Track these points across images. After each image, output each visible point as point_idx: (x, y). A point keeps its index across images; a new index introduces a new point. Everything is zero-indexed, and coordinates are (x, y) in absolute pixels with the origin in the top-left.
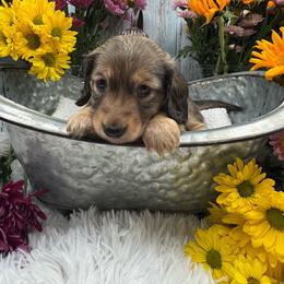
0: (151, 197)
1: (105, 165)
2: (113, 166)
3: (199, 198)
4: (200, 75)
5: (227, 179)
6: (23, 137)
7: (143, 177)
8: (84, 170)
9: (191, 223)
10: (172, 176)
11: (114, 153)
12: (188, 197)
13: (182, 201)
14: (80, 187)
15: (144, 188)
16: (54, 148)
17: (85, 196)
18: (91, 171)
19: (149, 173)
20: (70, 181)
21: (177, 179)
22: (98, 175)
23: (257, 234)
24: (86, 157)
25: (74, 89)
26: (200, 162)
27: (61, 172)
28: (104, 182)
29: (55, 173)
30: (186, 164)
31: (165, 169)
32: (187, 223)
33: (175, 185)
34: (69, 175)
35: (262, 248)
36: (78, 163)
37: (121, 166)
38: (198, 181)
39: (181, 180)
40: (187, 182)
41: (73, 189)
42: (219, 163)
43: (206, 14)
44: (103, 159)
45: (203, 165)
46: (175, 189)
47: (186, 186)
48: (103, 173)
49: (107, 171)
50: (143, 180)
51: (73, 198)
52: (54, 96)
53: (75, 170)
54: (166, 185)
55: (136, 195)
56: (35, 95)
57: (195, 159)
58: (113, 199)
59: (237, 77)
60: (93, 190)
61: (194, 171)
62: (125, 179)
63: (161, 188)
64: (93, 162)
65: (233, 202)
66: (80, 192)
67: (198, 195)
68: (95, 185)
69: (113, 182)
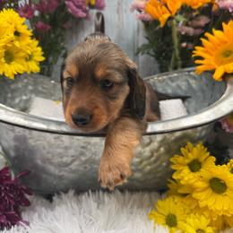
1: (82, 154)
2: (88, 155)
3: (160, 177)
4: (157, 70)
5: (181, 159)
8: (65, 159)
9: (153, 198)
10: (137, 160)
11: (89, 143)
12: (151, 177)
13: (146, 180)
14: (61, 174)
16: (39, 142)
17: (65, 181)
18: (69, 159)
20: (52, 169)
21: (141, 162)
22: (76, 163)
23: (202, 198)
24: (66, 148)
25: (43, 88)
26: (159, 147)
27: (44, 162)
28: (81, 169)
29: (39, 162)
30: (148, 149)
33: (140, 167)
34: (52, 164)
35: (206, 208)
36: (60, 154)
37: (95, 154)
38: (158, 163)
39: (145, 163)
40: (149, 164)
41: (55, 176)
42: (174, 147)
43: (160, 19)
44: (80, 149)
45: (162, 149)
46: (140, 170)
47: (149, 167)
48: (80, 160)
49: (83, 158)
51: (55, 183)
52: (26, 95)
53: (56, 160)
56: (9, 95)
57: (155, 145)
59: (189, 72)
60: (72, 176)
61: (155, 154)
64: (72, 152)
65: (185, 176)
66: (61, 178)
67: (159, 175)
68: (74, 172)
69: (89, 167)
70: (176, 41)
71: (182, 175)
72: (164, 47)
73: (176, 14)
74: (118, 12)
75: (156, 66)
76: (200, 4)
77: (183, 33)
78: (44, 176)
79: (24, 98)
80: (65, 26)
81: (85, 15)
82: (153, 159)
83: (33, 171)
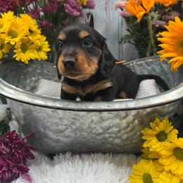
0: (103, 143)
1: (73, 123)
2: (78, 124)
3: (135, 143)
5: (150, 131)
6: (21, 108)
7: (97, 130)
8: (60, 127)
10: (116, 129)
11: (78, 116)
12: (128, 143)
13: (124, 145)
14: (58, 138)
15: (99, 137)
16: (40, 114)
17: (60, 144)
18: (64, 127)
19: (102, 128)
20: (51, 134)
21: (119, 131)
22: (69, 130)
24: (61, 119)
25: (48, 71)
26: (134, 120)
27: (45, 128)
28: (73, 135)
29: (42, 130)
30: (124, 121)
31: (111, 125)
32: (128, 160)
33: (119, 135)
34: (51, 130)
36: (56, 123)
37: (83, 123)
38: (133, 132)
39: (122, 132)
40: (127, 133)
41: (54, 140)
42: (146, 120)
44: (72, 120)
45: (136, 122)
46: (119, 138)
47: (126, 136)
48: (72, 128)
49: (74, 127)
50: (97, 132)
51: (53, 145)
52: (35, 77)
53: (54, 128)
54: (113, 135)
55: (94, 142)
56: (22, 77)
57: (130, 118)
58: (79, 145)
60: (66, 140)
61: (131, 125)
62: (86, 132)
63: (110, 137)
64: (66, 122)
65: (153, 145)
66: (57, 141)
68: (67, 137)
69: (79, 134)
70: (151, 32)
71: (150, 144)
72: (143, 37)
73: (150, 11)
74: (106, 9)
75: (136, 52)
76: (171, 3)
77: (157, 26)
78: (46, 139)
79: (34, 79)
80: (64, 22)
81: (79, 13)
82: (129, 129)
83: (37, 136)
